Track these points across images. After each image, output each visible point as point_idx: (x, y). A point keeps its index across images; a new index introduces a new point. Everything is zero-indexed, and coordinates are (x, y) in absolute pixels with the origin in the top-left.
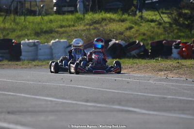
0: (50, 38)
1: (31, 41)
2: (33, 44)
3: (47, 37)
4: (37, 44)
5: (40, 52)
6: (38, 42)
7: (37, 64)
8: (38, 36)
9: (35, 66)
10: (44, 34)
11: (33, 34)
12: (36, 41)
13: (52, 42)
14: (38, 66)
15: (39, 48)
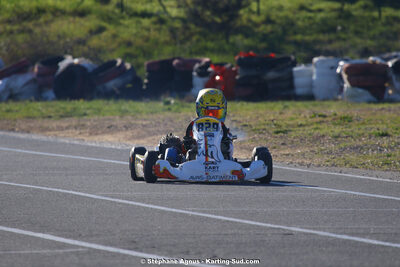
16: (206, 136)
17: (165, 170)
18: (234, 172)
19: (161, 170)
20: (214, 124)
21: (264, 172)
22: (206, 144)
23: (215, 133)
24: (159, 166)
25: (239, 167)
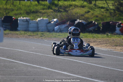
0: (36, 17)
1: (24, 18)
2: (26, 20)
3: (34, 16)
4: (28, 20)
5: (30, 25)
6: (29, 19)
7: (30, 34)
8: (28, 15)
9: (29, 36)
10: (32, 14)
11: (25, 13)
12: (28, 18)
13: (38, 19)
14: (31, 36)
15: (30, 23)
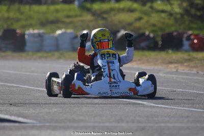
16: (108, 63)
17: (80, 88)
18: (130, 90)
19: (77, 88)
20: (113, 54)
21: (151, 90)
22: (109, 69)
23: (115, 61)
24: (74, 85)
25: (133, 86)
